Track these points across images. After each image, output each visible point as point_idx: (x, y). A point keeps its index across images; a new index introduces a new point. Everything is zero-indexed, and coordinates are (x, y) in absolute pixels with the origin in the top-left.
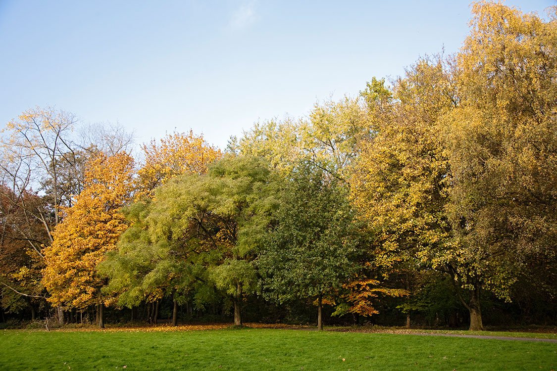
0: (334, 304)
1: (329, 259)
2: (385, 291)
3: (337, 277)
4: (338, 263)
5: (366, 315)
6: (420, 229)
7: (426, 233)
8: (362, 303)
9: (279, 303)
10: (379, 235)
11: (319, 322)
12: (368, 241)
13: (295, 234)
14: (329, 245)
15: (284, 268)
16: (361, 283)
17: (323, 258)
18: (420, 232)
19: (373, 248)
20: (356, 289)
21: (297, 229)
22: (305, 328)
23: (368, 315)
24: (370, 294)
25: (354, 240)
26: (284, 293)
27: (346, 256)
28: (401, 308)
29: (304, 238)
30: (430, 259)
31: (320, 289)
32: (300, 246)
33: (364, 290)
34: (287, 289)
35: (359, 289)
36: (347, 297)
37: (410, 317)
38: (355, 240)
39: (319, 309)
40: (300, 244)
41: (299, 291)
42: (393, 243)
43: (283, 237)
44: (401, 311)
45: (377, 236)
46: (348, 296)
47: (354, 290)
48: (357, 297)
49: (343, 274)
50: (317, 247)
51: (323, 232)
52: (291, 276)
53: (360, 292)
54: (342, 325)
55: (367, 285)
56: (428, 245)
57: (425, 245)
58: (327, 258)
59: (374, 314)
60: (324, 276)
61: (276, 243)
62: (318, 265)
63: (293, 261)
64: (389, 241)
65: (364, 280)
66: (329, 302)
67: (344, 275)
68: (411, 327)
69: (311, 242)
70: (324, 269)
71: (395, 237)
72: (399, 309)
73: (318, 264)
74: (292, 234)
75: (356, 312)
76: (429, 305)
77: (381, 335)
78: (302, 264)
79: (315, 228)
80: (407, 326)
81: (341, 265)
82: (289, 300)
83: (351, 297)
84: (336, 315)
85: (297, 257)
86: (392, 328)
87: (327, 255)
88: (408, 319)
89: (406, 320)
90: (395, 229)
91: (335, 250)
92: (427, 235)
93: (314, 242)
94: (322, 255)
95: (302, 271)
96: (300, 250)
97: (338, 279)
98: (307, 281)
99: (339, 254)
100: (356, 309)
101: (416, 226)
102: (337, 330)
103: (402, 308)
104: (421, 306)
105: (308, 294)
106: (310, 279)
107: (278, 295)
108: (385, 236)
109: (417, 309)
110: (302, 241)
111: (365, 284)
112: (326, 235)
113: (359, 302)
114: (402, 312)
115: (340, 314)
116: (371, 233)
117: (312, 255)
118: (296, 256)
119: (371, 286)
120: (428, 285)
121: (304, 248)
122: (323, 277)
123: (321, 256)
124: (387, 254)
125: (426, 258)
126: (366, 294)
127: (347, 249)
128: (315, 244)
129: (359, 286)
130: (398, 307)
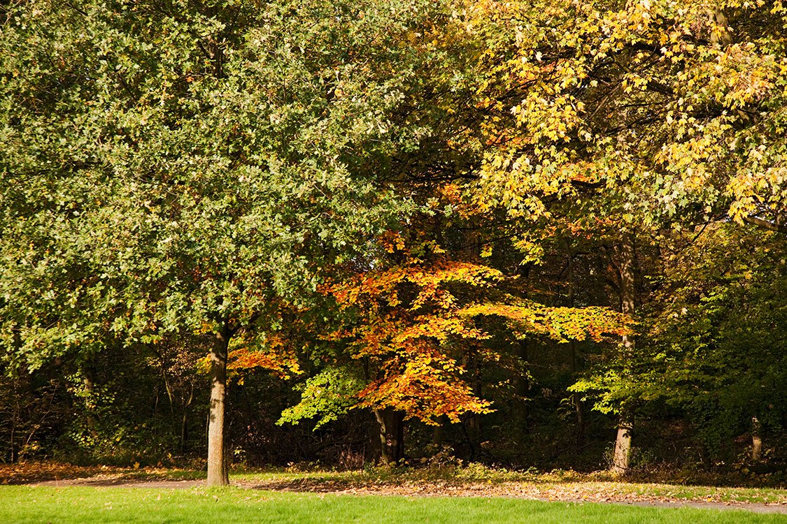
0: (295, 368)
1: (265, 167)
2: (522, 313)
3: (298, 250)
4: (304, 187)
5: (433, 418)
6: (686, 38)
7: (712, 59)
8: (419, 367)
9: (25, 364)
10: (497, 63)
11: (211, 449)
12: (445, 89)
13: (105, 47)
14: (264, 99)
15: (51, 205)
16: (420, 278)
17: (238, 157)
18: (687, 54)
19: (473, 119)
20: (394, 302)
21: (114, 24)
22: (156, 478)
23: (444, 419)
24: (458, 328)
25: (381, 82)
26: (49, 321)
27: (344, 157)
28: (590, 391)
29: (150, 63)
30: (719, 178)
31: (219, 301)
32: (130, 105)
33: (431, 308)
34: (61, 299)
35: (406, 305)
36: (351, 340)
37: (631, 433)
38: (387, 85)
39: (217, 392)
40: (130, 92)
41: (120, 309)
42: (561, 100)
43: (44, 59)
44: (590, 403)
45: (488, 68)
46: (358, 336)
47: (385, 309)
48: (400, 339)
49: (323, 234)
50: (206, 108)
51: (237, 43)
52: (82, 241)
53: (411, 321)
54: (327, 464)
55: (443, 285)
56: (718, 114)
57: (707, 111)
58: (253, 163)
59: (470, 414)
60: (239, 242)
61: (12, 84)
62: (210, 194)
63: (94, 175)
64: (544, 94)
65: (430, 263)
66: (272, 361)
67: (330, 239)
68: (632, 475)
69: (181, 87)
70: (238, 210)
71: (570, 73)
72: (581, 394)
73: (211, 190)
74: (89, 43)
75: (390, 408)
76: (719, 380)
77: (478, 504)
78: (133, 186)
79: (198, 18)
80: (615, 471)
81: (315, 195)
82: (75, 350)
83: (370, 341)
84: (303, 420)
85: (114, 153)
86: (546, 476)
87: (254, 149)
88: (623, 442)
89: (613, 447)
90: (568, 40)
91: (294, 125)
92: (719, 68)
93: (195, 87)
94: (231, 148)
95: (134, 218)
96: (128, 120)
97: (303, 260)
98: (158, 267)
99: (310, 146)
100: (394, 393)
101: (668, 24)
102: (296, 485)
103: (597, 392)
104: (681, 383)
105: (159, 324)
106: (172, 254)
107: (16, 331)
108: (523, 67)
109: (663, 398)
110: (140, 79)
111: (436, 281)
112: (252, 57)
113: (404, 360)
114: (597, 407)
115: (318, 416)
116: (460, 53)
117: (186, 146)
118: (106, 147)
119: (464, 293)
120: (718, 293)
121: (146, 115)
122: (233, 248)
123: (225, 153)
124: (528, 149)
125: (702, 173)
126: (438, 328)
127: (345, 124)
128: (198, 97)
129: (408, 291)
130: (580, 386)
